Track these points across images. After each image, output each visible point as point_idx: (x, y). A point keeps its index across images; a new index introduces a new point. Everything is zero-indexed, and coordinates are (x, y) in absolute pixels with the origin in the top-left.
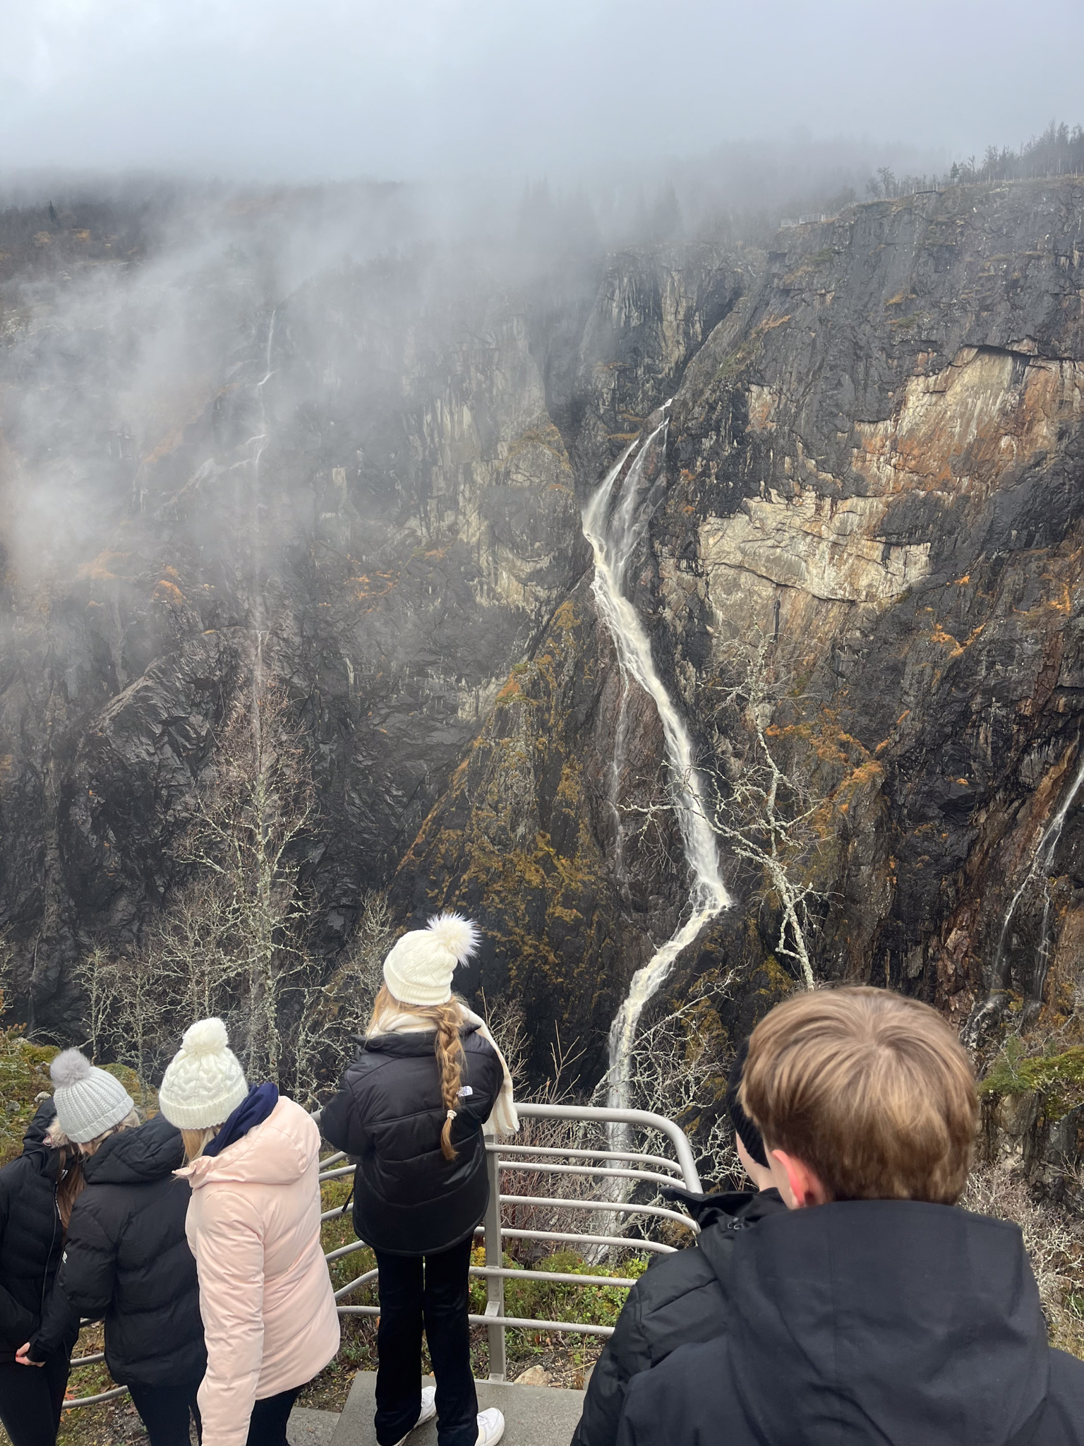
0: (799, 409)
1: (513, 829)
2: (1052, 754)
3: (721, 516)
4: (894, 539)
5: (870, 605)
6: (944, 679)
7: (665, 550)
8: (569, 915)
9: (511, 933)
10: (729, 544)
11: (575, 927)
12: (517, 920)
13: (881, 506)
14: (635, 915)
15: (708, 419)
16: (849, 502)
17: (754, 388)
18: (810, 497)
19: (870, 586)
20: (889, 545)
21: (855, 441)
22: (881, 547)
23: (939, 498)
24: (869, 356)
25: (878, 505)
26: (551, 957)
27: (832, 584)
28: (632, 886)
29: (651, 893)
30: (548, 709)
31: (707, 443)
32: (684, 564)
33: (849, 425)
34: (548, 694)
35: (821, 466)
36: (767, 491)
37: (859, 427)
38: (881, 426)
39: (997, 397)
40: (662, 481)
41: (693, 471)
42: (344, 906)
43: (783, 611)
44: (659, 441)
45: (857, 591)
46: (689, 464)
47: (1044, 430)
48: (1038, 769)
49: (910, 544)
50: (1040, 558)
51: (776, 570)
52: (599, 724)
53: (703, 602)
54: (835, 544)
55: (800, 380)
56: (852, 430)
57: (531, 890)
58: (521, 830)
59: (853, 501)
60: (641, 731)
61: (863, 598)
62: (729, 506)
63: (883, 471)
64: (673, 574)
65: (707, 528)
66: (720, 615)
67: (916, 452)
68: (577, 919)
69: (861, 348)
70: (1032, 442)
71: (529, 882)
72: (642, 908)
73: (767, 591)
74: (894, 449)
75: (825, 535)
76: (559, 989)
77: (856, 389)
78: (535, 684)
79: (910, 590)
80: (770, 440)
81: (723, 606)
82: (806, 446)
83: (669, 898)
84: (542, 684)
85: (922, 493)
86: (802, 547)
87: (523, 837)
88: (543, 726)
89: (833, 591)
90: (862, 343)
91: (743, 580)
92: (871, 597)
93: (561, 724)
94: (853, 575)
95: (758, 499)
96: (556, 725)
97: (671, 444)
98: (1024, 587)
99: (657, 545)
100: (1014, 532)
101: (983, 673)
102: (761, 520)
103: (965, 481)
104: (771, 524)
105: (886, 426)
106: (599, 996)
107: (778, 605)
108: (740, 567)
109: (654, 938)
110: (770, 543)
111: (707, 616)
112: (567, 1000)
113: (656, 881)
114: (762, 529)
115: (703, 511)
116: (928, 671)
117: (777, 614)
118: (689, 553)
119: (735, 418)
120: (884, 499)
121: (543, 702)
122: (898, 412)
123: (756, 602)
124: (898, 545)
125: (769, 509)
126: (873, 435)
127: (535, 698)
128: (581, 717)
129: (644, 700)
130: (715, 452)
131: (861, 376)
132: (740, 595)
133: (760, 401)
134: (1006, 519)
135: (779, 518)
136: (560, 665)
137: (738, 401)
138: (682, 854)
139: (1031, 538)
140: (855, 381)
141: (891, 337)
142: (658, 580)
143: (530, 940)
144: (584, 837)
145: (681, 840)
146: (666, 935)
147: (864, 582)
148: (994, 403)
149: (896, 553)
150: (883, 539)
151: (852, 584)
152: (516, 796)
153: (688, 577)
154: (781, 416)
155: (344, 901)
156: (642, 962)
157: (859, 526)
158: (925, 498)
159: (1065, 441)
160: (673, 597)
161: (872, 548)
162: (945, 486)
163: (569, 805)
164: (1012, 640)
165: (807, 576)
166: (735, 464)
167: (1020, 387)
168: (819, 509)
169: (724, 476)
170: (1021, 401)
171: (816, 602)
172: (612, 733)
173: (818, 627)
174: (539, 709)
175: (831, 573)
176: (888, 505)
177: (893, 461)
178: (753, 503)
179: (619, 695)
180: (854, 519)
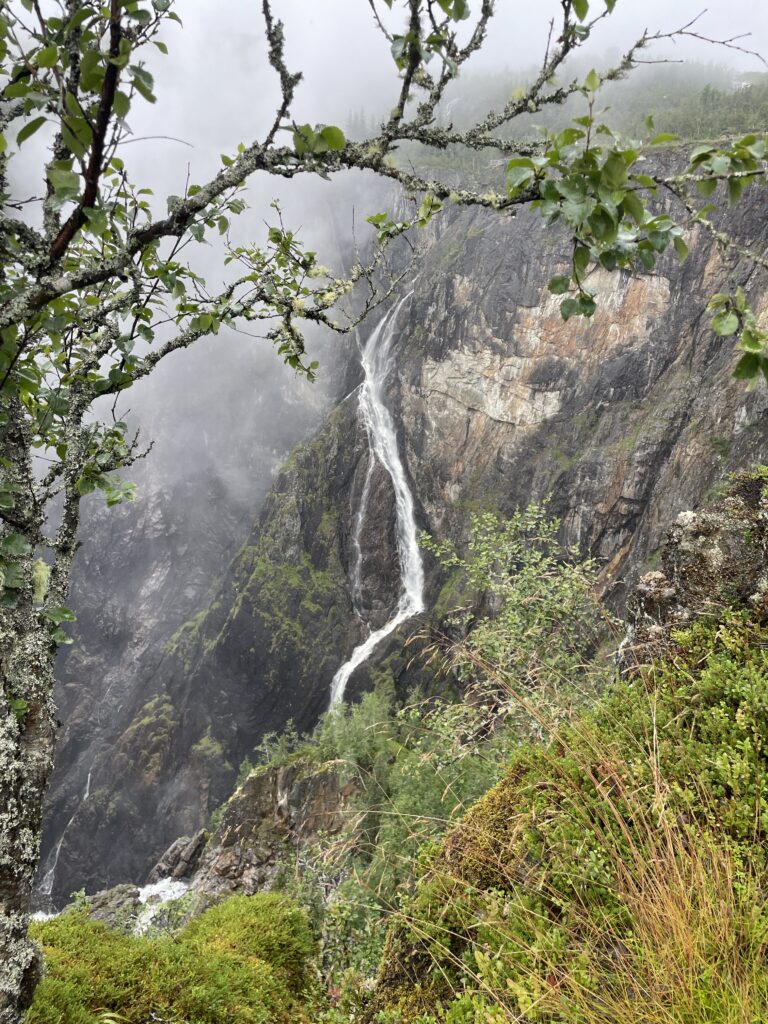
0: (485, 294)
1: (284, 550)
2: (621, 540)
3: (435, 360)
4: (537, 387)
5: (521, 428)
6: (556, 483)
7: (403, 378)
8: (313, 608)
9: (274, 615)
10: (440, 379)
11: (316, 616)
12: (280, 608)
13: (531, 363)
14: (363, 611)
15: (432, 294)
16: (511, 359)
17: (458, 277)
18: (487, 353)
19: (522, 415)
20: (535, 391)
21: (516, 319)
22: (530, 391)
23: (566, 362)
24: (529, 262)
25: (529, 363)
26: (300, 633)
27: (501, 412)
28: (365, 592)
29: (375, 598)
30: (316, 476)
31: (431, 310)
32: (413, 388)
33: (513, 306)
34: (317, 466)
35: (496, 333)
36: (462, 345)
37: (520, 310)
38: (533, 310)
39: (609, 296)
40: (407, 330)
41: (423, 327)
42: (195, 584)
43: (472, 425)
44: (406, 304)
45: (515, 418)
46: (421, 323)
47: (638, 323)
48: (612, 548)
49: (546, 390)
50: (625, 409)
51: (468, 398)
52: (353, 487)
53: (423, 414)
54: (503, 386)
55: (487, 274)
56: (515, 311)
57: (291, 590)
58: (290, 552)
59: (513, 359)
60: (377, 494)
61: (517, 423)
62: (439, 354)
63: (533, 339)
64: (409, 393)
65: (427, 367)
66: (434, 424)
67: (554, 330)
68: (318, 612)
69: (525, 256)
70: (630, 330)
71: (290, 585)
72: (368, 607)
73: (463, 412)
74: (541, 326)
75: (497, 378)
76: (302, 653)
77: (520, 284)
78: (308, 459)
79: (545, 421)
80: (465, 313)
81: (436, 418)
82: (486, 319)
83: (385, 602)
84: (313, 459)
85: (556, 358)
86: (484, 385)
87: (291, 556)
88: (311, 486)
89: (501, 416)
90: (526, 253)
91: (448, 403)
92: (522, 423)
93: (326, 486)
94: (513, 407)
95: (457, 351)
96: (322, 486)
97: (413, 307)
98: (612, 428)
99: (400, 375)
100: (612, 390)
101: (579, 482)
102: (459, 365)
103: (584, 352)
104: (465, 368)
105: (536, 311)
106: (327, 660)
107: (469, 422)
108: (446, 394)
109: (371, 626)
110: (465, 380)
111: (425, 423)
112: (307, 659)
113: (379, 591)
114: (458, 371)
115: (425, 354)
116: (548, 476)
117: (468, 427)
118: (416, 381)
119: (447, 296)
120: (533, 359)
121: (313, 470)
122: (544, 302)
123: (455, 418)
124: (540, 391)
125: (463, 358)
126: (528, 315)
127: (307, 468)
128: (341, 483)
129: (383, 475)
130: (435, 315)
131: (524, 275)
132: (446, 412)
133: (463, 285)
134: (608, 380)
135: (470, 364)
136: (329, 448)
137: (449, 284)
138: (398, 576)
139: (622, 394)
140: (520, 277)
141: (543, 250)
142: (399, 398)
143: (287, 621)
144: (332, 559)
145: (399, 567)
146: (378, 626)
147: (519, 413)
148: (606, 301)
149: (538, 396)
150: (531, 386)
151: (512, 413)
152: (287, 530)
153: (416, 397)
154: (474, 296)
155: (196, 581)
156: (360, 641)
157: (517, 375)
158: (559, 361)
159: (651, 330)
160: (408, 409)
161: (523, 391)
162: (571, 354)
163: (324, 538)
164: (597, 463)
165: (486, 405)
166: (445, 327)
167: (624, 291)
168: (493, 362)
169: (439, 333)
170: (624, 302)
171: (492, 422)
172: (359, 494)
173: (492, 438)
174: (309, 476)
175: (500, 404)
176: (535, 363)
177: (540, 334)
178: (454, 353)
179: (366, 470)
180: (514, 371)
